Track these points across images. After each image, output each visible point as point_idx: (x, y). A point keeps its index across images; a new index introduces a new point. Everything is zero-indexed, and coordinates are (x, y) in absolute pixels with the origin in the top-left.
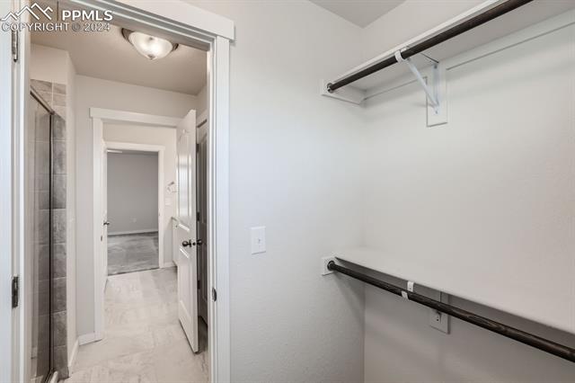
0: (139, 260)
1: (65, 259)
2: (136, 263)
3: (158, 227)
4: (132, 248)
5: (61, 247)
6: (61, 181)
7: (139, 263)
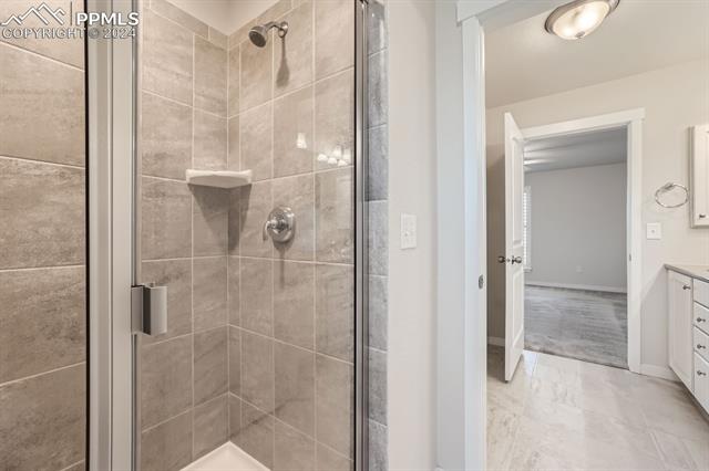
0: (582, 338)
1: (386, 311)
2: (576, 342)
3: (625, 285)
4: (570, 311)
5: (380, 283)
6: (379, 140)
7: (582, 343)
